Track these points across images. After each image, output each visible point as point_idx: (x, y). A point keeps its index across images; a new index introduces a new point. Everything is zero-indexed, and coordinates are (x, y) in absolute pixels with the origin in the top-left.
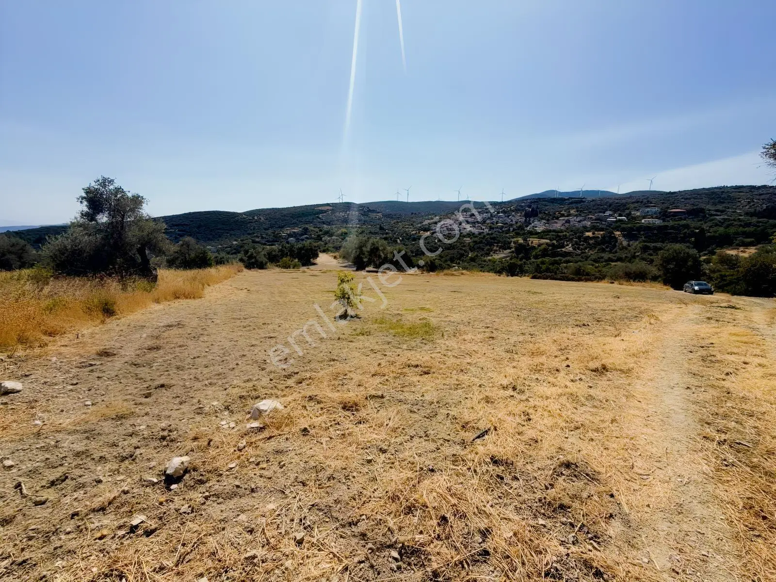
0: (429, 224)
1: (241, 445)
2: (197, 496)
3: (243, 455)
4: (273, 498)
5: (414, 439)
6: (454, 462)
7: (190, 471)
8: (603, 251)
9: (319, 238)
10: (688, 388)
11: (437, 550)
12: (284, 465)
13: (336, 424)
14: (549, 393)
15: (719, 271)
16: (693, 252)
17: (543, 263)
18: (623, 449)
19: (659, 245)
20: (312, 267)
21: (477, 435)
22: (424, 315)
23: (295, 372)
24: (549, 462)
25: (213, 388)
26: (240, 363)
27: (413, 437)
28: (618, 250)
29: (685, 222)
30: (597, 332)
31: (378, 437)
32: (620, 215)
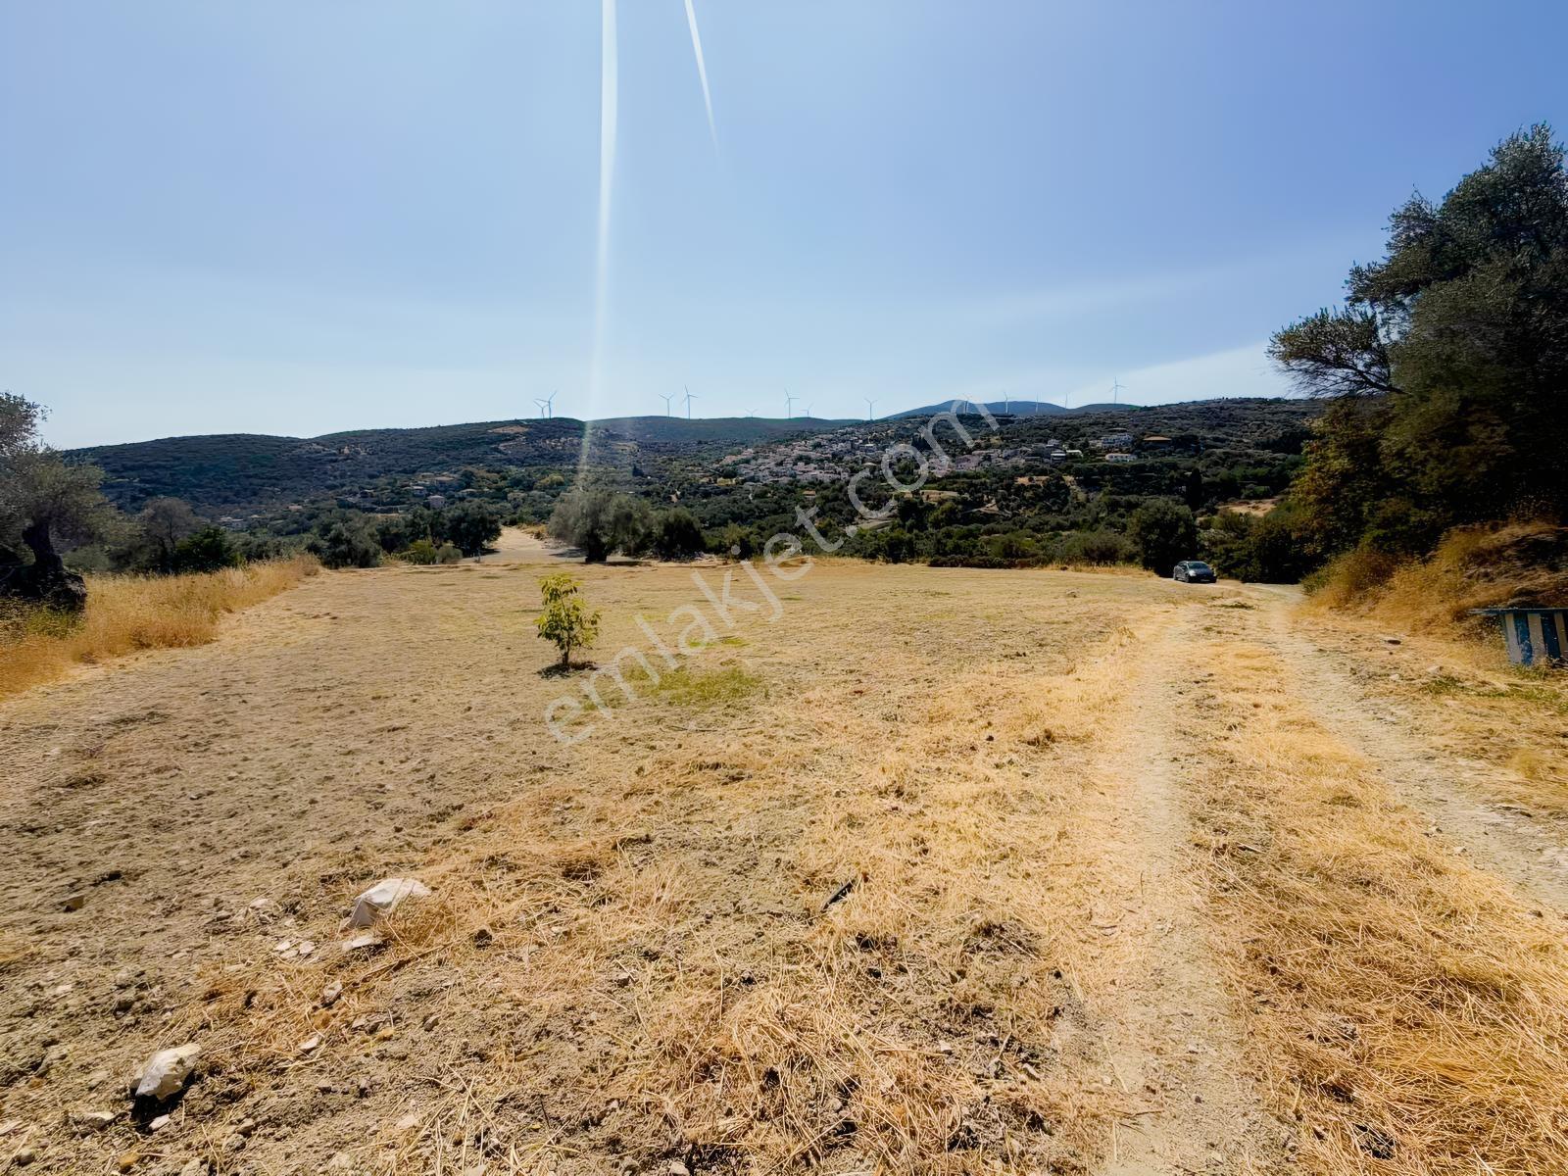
0: (736, 463)
1: (329, 993)
2: (222, 1134)
3: (334, 1016)
4: (413, 1102)
5: (713, 921)
6: (790, 957)
7: (200, 1077)
8: (1049, 510)
9: (500, 495)
10: (1175, 759)
11: (759, 1142)
12: (436, 1023)
13: (550, 912)
14: (957, 797)
15: (1223, 542)
16: (1184, 510)
17: (949, 535)
18: (1076, 885)
19: (1133, 498)
20: (487, 559)
21: (831, 896)
22: (730, 652)
23: (455, 805)
24: (958, 929)
25: (253, 864)
26: (318, 797)
27: (711, 917)
28: (1072, 510)
29: (1170, 458)
30: (1039, 667)
31: (641, 927)
32: (1072, 447)
